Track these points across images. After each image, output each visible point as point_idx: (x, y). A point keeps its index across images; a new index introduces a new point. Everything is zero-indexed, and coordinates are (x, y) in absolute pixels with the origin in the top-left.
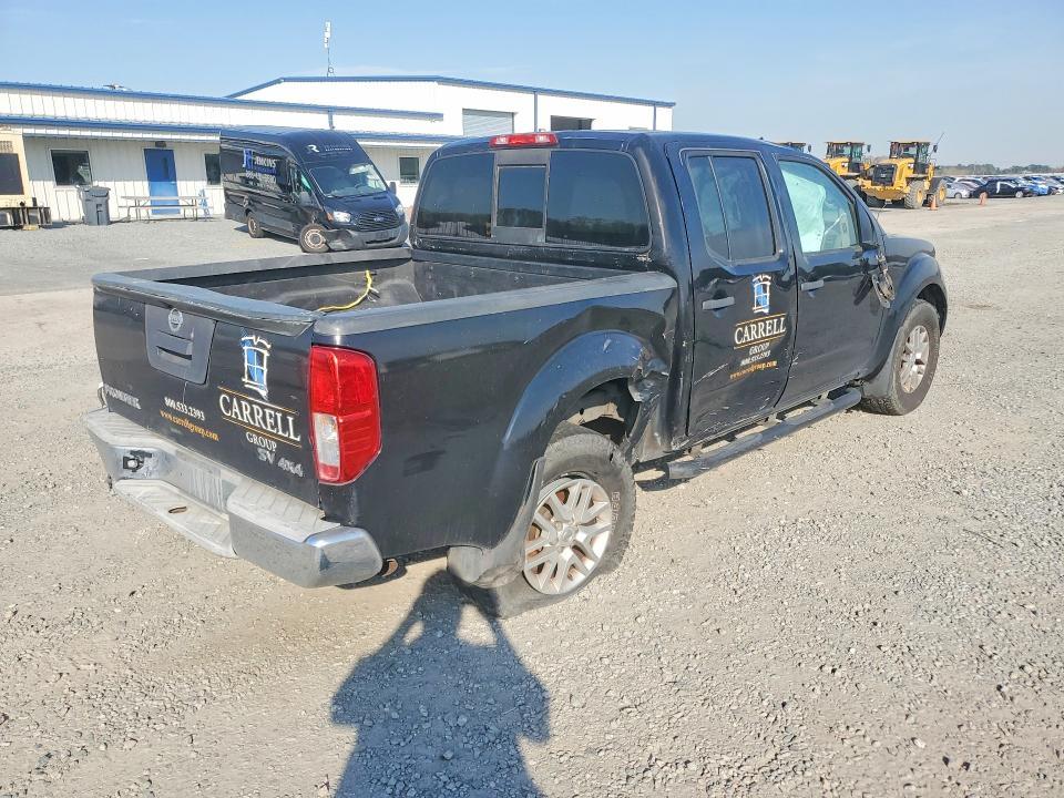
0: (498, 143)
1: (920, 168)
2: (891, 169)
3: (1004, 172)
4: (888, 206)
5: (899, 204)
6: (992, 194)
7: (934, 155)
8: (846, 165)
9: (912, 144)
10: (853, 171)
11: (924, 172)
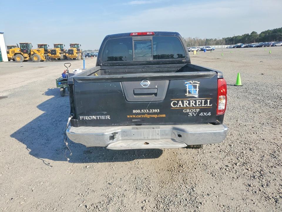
0: (133, 34)
1: (78, 50)
2: (72, 51)
3: (94, 51)
4: (72, 60)
5: (74, 59)
6: (89, 57)
7: (80, 47)
8: (60, 50)
9: (75, 44)
10: (62, 51)
11: (79, 51)
